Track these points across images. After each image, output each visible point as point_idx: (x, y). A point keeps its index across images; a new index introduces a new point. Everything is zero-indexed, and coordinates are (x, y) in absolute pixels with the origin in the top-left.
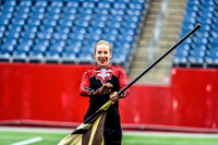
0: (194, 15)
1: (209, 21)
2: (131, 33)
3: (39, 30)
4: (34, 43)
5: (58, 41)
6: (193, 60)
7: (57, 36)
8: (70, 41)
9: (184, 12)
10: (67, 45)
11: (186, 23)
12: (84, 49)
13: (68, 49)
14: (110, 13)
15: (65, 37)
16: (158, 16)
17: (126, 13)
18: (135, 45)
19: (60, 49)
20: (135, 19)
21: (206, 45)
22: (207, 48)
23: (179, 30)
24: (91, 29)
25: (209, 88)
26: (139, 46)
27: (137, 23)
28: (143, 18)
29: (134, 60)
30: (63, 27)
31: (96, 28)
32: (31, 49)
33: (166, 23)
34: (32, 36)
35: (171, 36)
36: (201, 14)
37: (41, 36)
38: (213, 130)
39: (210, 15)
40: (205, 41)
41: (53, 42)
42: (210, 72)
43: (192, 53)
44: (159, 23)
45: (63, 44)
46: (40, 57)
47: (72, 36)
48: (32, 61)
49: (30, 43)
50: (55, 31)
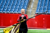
0: (40, 2)
1: (44, 4)
2: (26, 6)
3: (5, 6)
4: (4, 9)
5: (9, 8)
6: (40, 12)
7: (9, 7)
8: (12, 8)
9: (38, 2)
10: (11, 9)
11: (39, 4)
12: (15, 10)
13: (11, 10)
14: (21, 2)
15: (11, 7)
16: (32, 3)
17: (25, 2)
18: (27, 9)
19: (10, 10)
20: (27, 3)
21: (43, 9)
22: (43, 10)
23: (37, 6)
24: (17, 6)
25: (44, 19)
26: (28, 9)
27: (27, 4)
28: (29, 3)
29: (27, 12)
30: (10, 5)
31: (18, 5)
32: (3, 10)
33: (34, 4)
34: (3, 7)
35: (35, 7)
36: (42, 2)
37: (5, 7)
38: (45, 28)
39: (44, 2)
40: (43, 8)
41: (8, 8)
42: (44, 15)
43: (40, 11)
44: (32, 4)
45: (10, 9)
46: (5, 12)
47: (12, 7)
48: (3, 13)
49: (3, 9)
50: (8, 6)
